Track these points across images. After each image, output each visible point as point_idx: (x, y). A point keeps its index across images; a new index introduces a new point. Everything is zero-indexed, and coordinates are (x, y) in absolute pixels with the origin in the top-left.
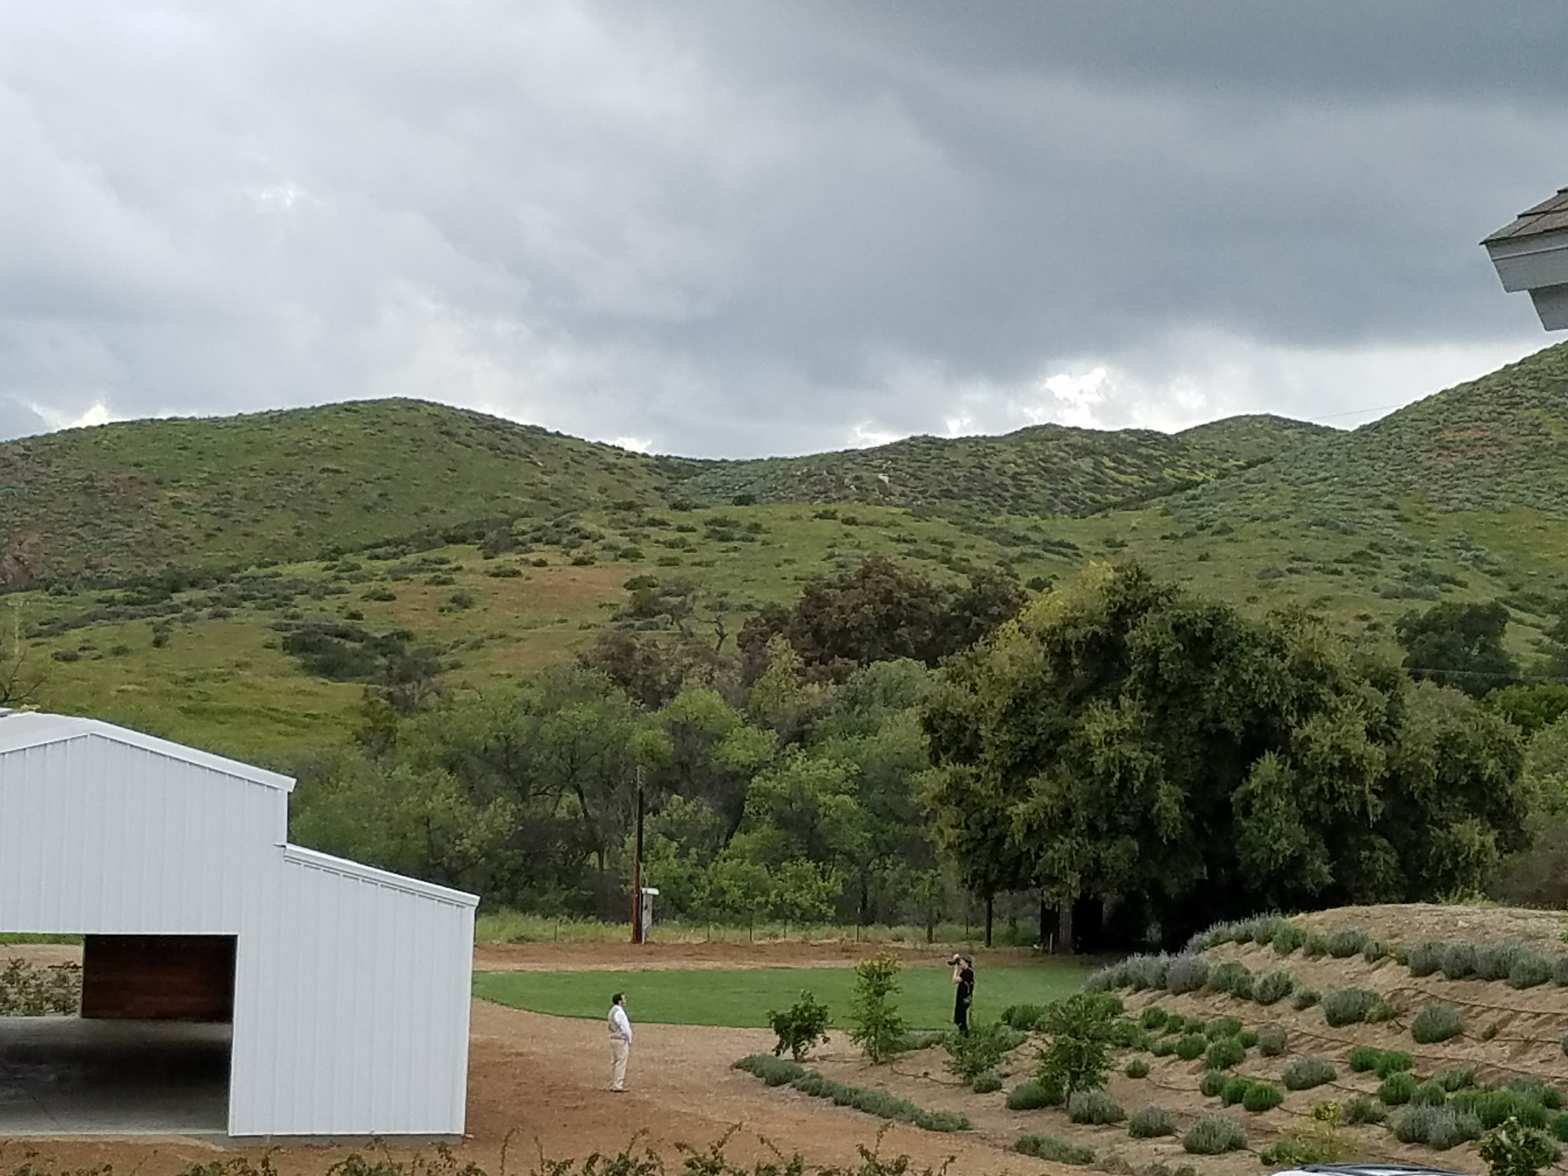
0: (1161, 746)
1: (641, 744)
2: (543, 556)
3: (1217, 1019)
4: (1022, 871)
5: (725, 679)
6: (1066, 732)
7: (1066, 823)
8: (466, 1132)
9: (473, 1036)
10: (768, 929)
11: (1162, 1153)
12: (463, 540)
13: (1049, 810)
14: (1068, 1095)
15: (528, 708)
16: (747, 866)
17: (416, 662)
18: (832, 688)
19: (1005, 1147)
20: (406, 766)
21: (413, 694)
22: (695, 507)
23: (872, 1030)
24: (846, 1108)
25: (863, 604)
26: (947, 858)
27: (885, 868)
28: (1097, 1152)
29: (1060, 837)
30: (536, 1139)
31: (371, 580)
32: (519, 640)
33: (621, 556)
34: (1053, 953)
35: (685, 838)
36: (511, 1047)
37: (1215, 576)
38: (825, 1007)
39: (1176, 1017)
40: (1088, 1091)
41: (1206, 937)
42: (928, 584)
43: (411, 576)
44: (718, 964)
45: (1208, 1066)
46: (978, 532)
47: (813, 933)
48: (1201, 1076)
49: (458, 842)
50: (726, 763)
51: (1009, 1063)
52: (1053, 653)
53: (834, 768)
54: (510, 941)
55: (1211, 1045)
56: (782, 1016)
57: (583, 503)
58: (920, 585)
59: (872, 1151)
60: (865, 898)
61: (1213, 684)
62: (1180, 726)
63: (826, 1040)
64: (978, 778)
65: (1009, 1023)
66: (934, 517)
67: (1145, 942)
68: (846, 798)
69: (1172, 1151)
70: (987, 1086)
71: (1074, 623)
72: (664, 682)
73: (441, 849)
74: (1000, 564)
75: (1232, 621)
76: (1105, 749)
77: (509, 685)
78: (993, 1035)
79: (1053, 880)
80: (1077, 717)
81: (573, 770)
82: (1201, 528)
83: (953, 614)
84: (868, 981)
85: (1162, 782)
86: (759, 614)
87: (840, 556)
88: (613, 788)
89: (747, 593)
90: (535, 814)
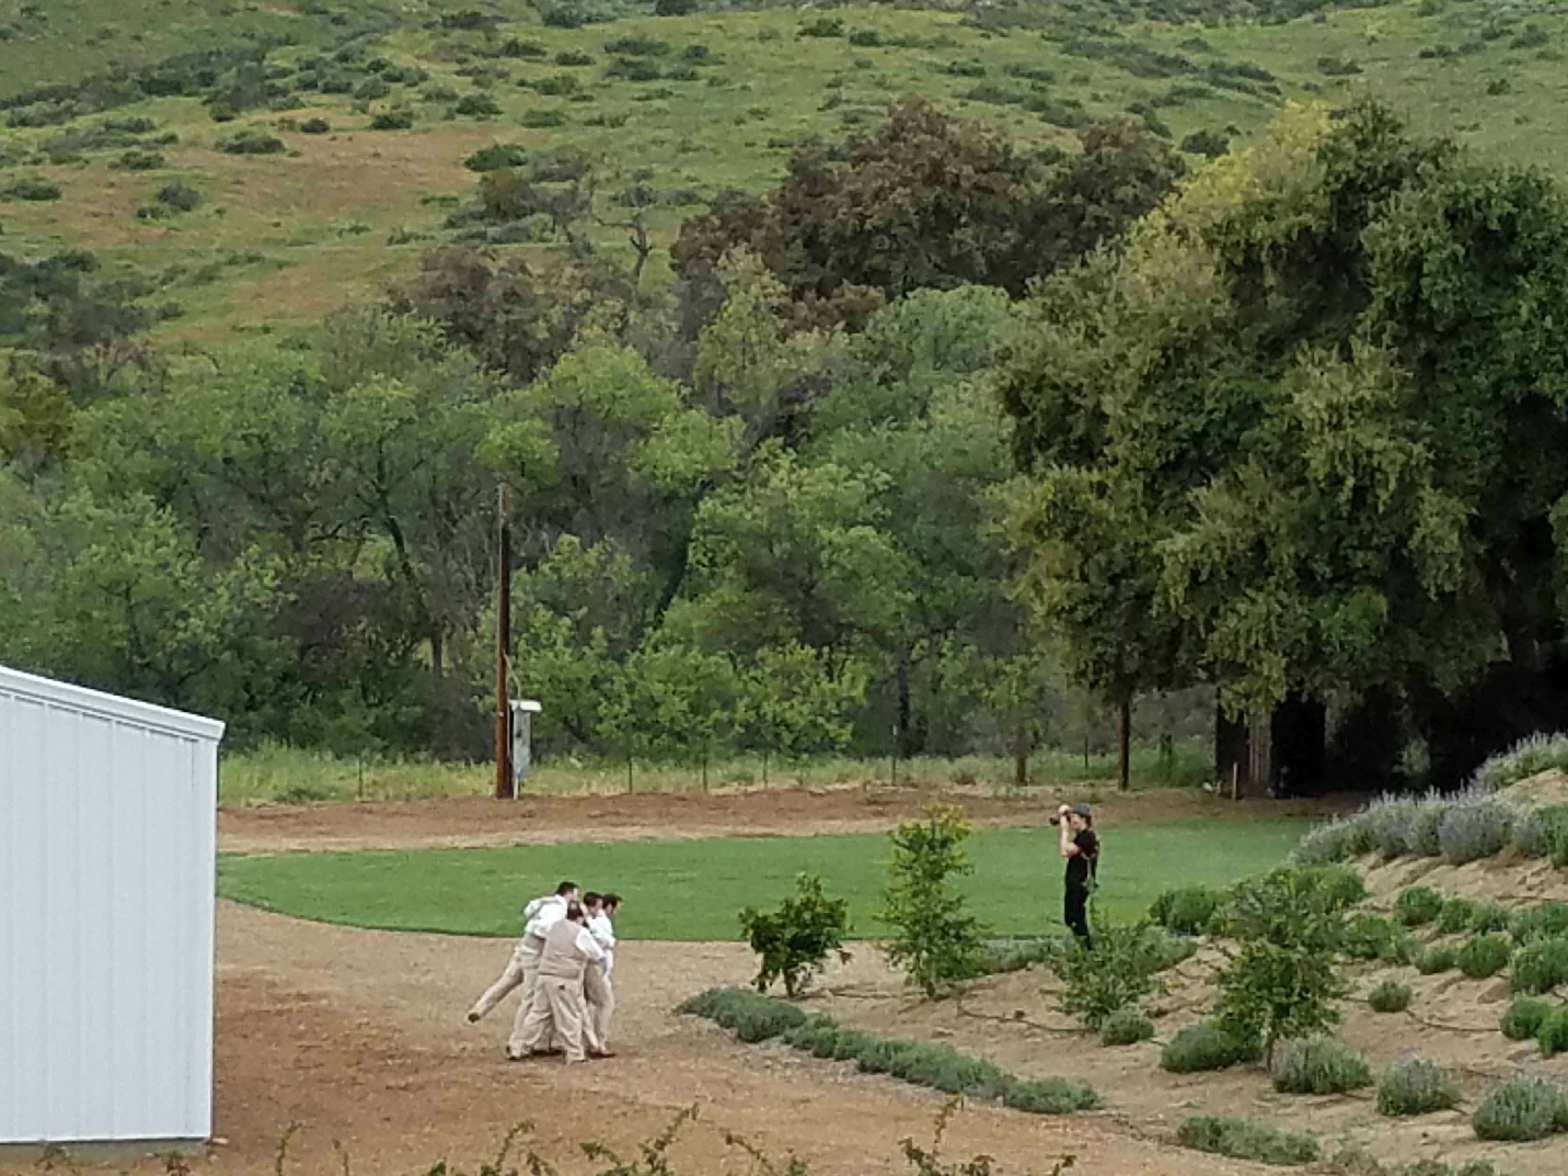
0: (1425, 426)
1: (501, 447)
2: (320, 115)
3: (1530, 905)
4: (1183, 656)
5: (649, 326)
6: (1257, 405)
7: (1260, 567)
8: (214, 1134)
9: (221, 967)
10: (735, 767)
11: (1434, 1142)
12: (176, 88)
13: (1228, 545)
14: (1270, 1045)
15: (299, 386)
16: (695, 656)
17: (99, 308)
18: (841, 338)
19: (1160, 1138)
20: (85, 494)
21: (96, 367)
22: (589, 20)
23: (923, 941)
24: (880, 1076)
25: (893, 189)
26: (1047, 634)
27: (941, 655)
28: (1321, 1141)
29: (1249, 591)
30: (337, 1145)
31: (14, 163)
32: (281, 266)
33: (460, 111)
34: (1239, 797)
35: (584, 610)
36: (289, 984)
37: (1518, 121)
38: (839, 902)
39: (1457, 904)
40: (1305, 1037)
41: (1510, 762)
42: (1007, 150)
43: (86, 154)
44: (650, 832)
45: (1515, 987)
46: (1094, 52)
47: (812, 772)
48: (1503, 1006)
49: (181, 624)
50: (654, 476)
51: (1164, 992)
52: (1230, 264)
53: (846, 480)
54: (281, 799)
55: (1518, 952)
56: (765, 918)
57: (388, 19)
58: (992, 149)
59: (927, 1150)
60: (905, 707)
61: (1517, 313)
62: (1459, 391)
63: (845, 957)
64: (1101, 489)
65: (1163, 923)
66: (1017, 29)
67: (1402, 773)
68: (869, 531)
69: (1453, 1137)
70: (1128, 1033)
71: (1269, 214)
72: (543, 335)
73: (151, 640)
74: (1135, 109)
75: (1549, 202)
76: (1328, 437)
77: (266, 346)
78: (1134, 943)
79: (1237, 670)
80: (1275, 378)
81: (384, 493)
82: (1491, 36)
83: (1054, 201)
84: (913, 856)
85: (1427, 493)
86: (708, 210)
87: (848, 101)
88: (455, 523)
89: (685, 172)
90: (319, 571)
